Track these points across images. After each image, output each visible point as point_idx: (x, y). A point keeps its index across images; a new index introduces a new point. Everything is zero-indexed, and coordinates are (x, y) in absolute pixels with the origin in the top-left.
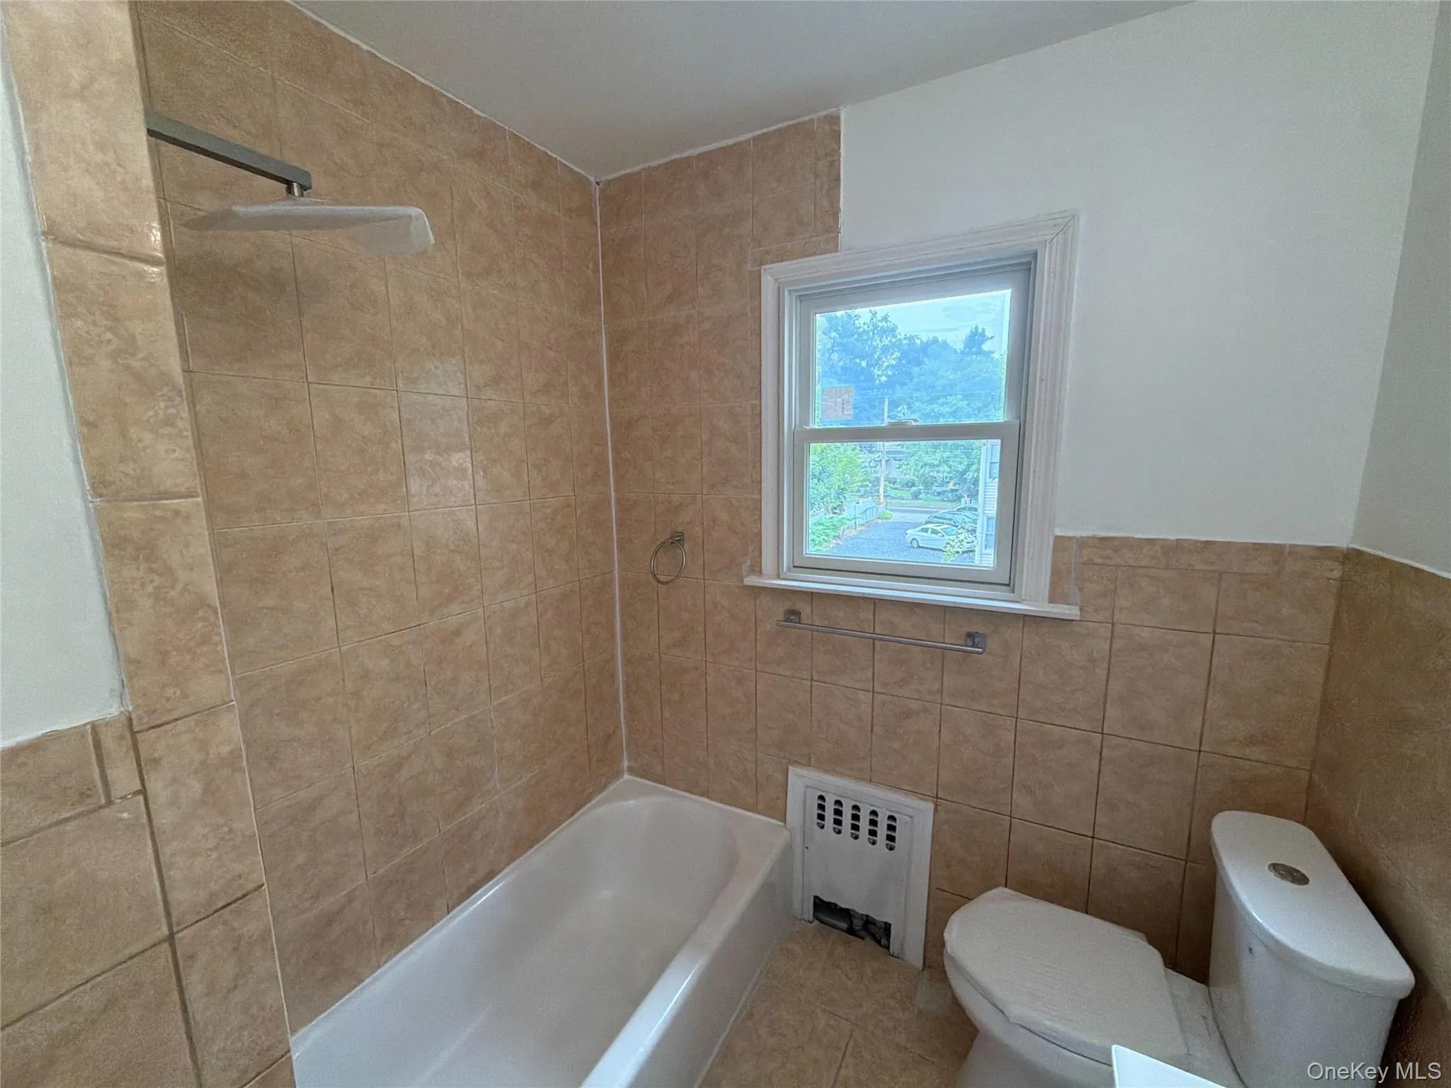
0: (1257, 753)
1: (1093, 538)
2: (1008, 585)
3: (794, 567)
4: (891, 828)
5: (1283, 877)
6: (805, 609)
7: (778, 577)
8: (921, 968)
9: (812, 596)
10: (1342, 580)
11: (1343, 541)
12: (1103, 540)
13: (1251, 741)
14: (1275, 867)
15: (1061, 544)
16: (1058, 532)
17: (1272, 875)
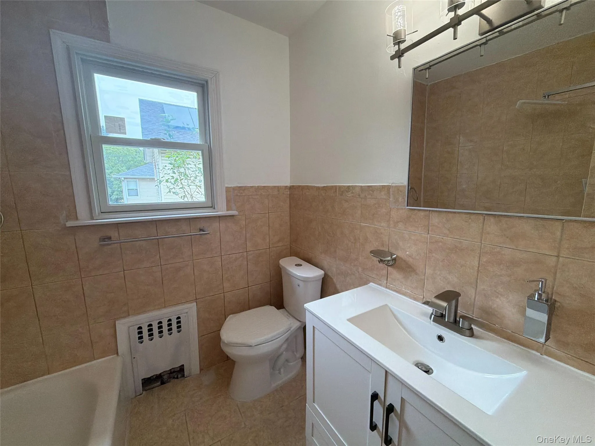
0: (280, 244)
1: (237, 187)
2: (212, 207)
3: (102, 213)
4: (179, 322)
5: (298, 266)
6: (114, 234)
7: (92, 218)
8: (199, 373)
9: (117, 225)
10: (290, 194)
11: (288, 184)
12: (240, 187)
13: (279, 241)
14: (296, 265)
15: (228, 189)
16: (226, 186)
17: (296, 267)
